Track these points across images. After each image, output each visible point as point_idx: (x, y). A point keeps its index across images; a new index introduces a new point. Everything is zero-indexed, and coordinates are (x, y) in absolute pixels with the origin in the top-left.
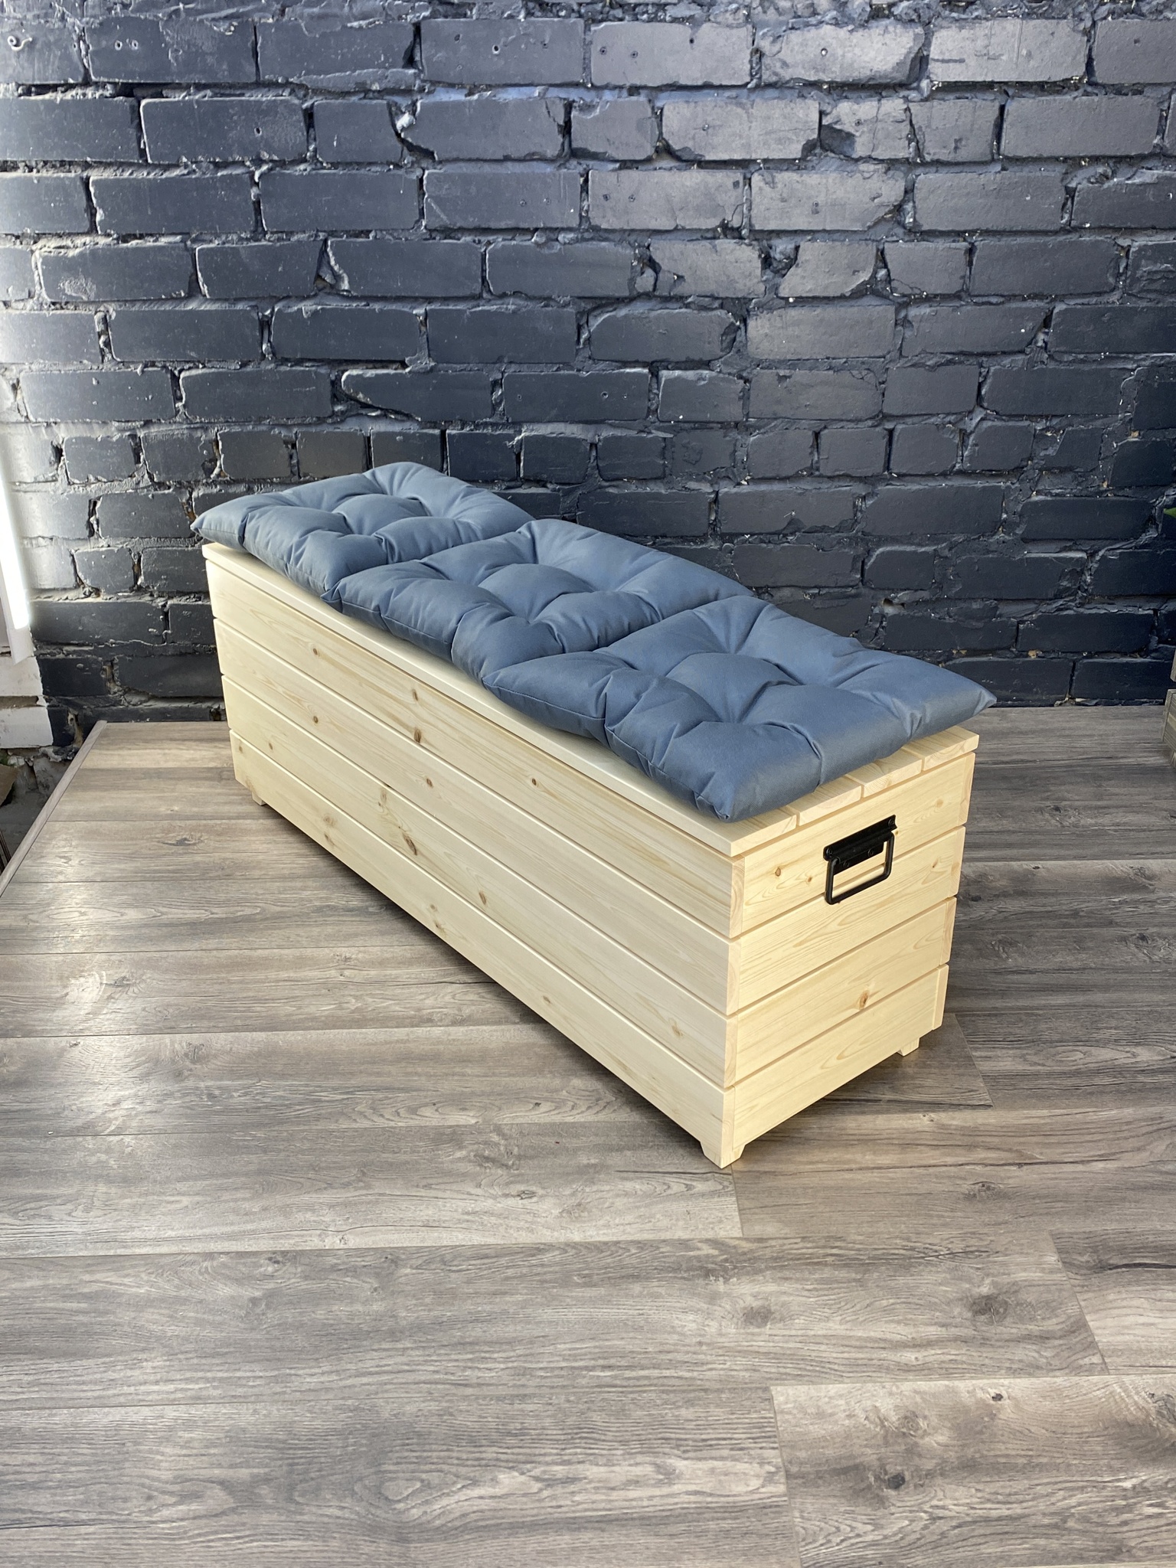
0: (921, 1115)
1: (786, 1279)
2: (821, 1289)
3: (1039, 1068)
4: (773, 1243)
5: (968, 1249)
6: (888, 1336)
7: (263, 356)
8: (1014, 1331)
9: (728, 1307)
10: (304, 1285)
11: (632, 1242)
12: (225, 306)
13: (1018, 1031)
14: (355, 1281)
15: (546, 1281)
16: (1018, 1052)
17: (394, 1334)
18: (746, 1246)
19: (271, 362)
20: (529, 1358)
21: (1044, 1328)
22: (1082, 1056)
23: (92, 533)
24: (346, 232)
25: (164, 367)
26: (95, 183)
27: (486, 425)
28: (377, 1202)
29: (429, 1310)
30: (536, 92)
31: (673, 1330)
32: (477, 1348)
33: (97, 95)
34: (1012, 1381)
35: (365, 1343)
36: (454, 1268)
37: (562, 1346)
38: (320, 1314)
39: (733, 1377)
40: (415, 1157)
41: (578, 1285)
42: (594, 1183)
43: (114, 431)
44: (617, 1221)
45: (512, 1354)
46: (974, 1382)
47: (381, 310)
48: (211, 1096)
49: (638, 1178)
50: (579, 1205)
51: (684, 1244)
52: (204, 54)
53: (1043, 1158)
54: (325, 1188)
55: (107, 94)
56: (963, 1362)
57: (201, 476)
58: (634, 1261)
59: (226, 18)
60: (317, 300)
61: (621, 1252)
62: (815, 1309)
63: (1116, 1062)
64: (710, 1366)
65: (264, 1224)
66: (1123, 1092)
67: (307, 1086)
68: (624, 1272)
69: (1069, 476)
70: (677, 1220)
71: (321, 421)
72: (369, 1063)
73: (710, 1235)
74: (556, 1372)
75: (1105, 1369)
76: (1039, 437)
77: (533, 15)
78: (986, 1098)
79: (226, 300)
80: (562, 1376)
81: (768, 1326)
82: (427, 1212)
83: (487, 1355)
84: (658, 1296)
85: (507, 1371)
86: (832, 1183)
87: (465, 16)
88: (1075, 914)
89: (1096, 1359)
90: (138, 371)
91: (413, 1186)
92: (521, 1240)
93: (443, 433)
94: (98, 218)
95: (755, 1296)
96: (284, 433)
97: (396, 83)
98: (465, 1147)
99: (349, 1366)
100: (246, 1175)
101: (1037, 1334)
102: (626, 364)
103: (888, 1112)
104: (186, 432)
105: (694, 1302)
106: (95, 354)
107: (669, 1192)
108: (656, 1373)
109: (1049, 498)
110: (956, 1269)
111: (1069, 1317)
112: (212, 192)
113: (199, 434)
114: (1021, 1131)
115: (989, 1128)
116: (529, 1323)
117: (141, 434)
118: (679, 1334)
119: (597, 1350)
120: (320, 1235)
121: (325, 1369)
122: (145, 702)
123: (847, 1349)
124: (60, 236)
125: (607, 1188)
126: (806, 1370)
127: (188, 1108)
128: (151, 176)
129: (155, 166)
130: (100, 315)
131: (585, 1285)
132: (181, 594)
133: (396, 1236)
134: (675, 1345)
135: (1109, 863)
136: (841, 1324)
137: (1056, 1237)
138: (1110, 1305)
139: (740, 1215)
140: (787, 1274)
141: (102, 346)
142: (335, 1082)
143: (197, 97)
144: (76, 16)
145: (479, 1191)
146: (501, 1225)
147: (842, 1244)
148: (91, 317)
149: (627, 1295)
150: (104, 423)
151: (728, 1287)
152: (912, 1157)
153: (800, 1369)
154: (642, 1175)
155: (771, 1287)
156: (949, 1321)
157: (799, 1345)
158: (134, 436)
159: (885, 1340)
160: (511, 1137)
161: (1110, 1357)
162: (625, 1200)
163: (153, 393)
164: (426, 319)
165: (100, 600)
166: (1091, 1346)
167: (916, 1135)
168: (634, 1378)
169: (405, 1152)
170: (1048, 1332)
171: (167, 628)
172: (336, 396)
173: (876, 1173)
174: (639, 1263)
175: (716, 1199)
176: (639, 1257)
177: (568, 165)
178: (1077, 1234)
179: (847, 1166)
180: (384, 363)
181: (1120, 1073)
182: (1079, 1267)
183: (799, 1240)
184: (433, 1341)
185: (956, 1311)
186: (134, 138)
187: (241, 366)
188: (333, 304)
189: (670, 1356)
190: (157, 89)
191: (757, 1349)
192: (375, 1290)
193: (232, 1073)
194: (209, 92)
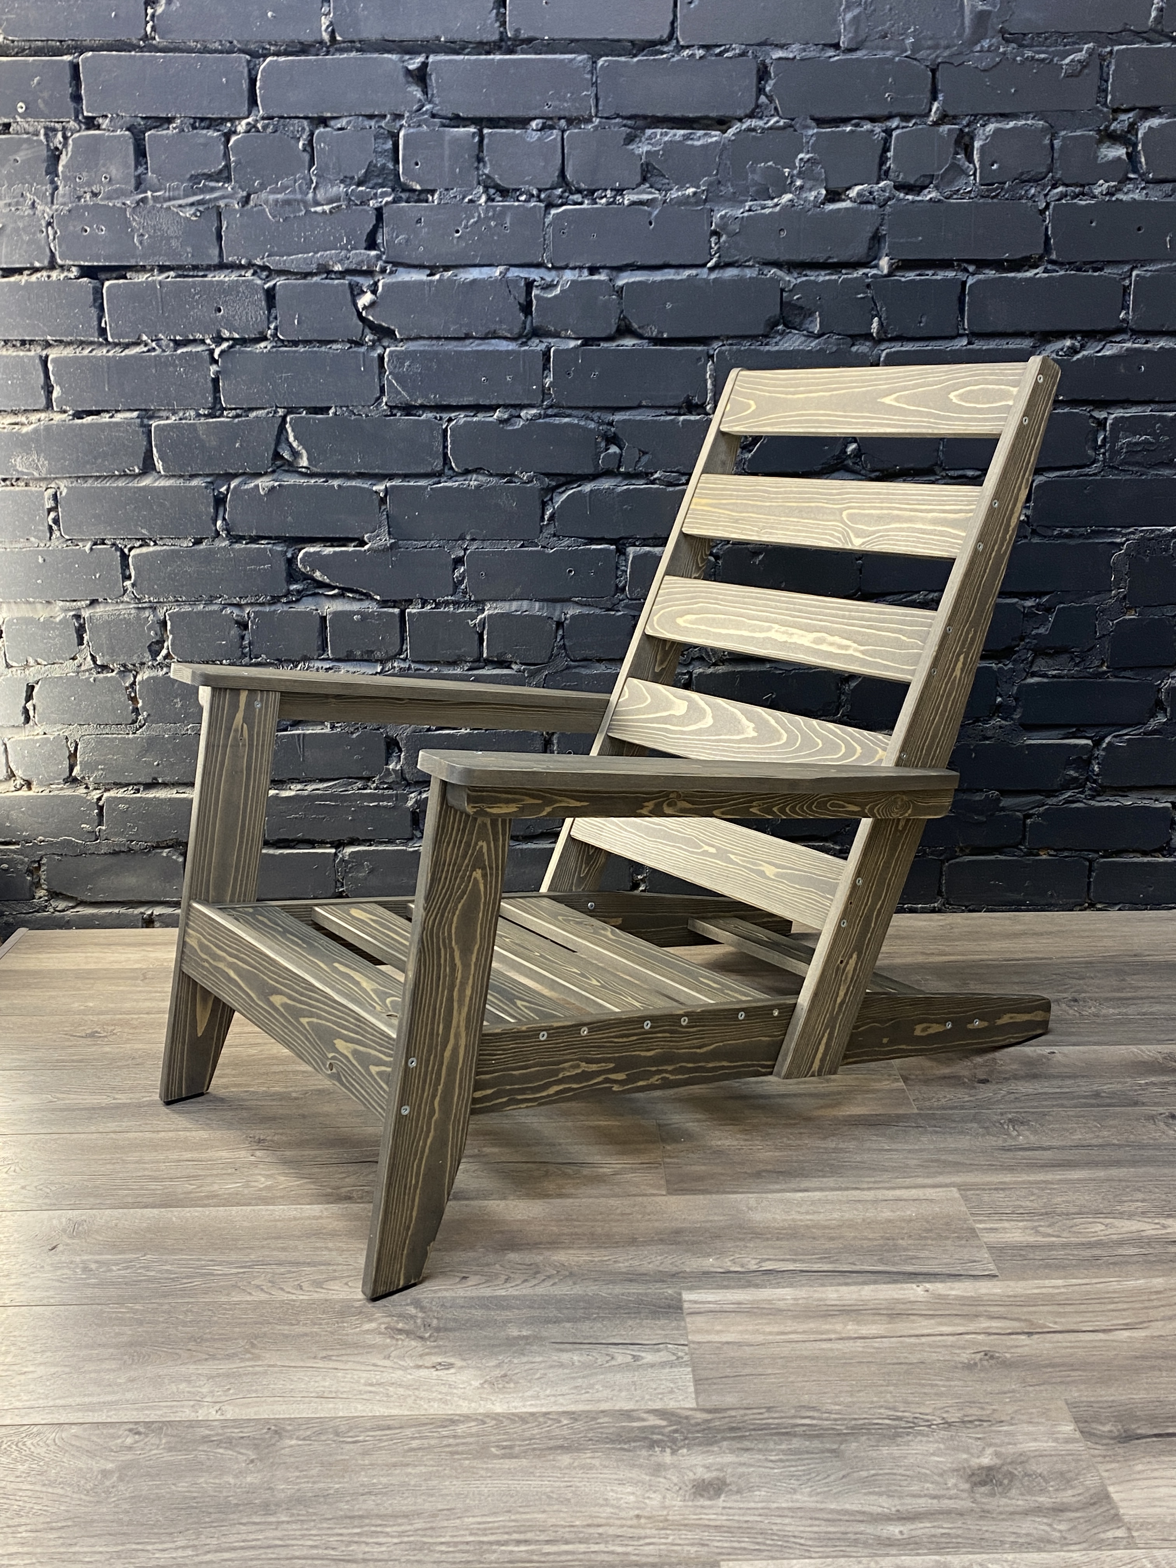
0: (914, 1286)
1: (747, 1450)
2: (787, 1460)
3: (1054, 1239)
4: (733, 1413)
5: (966, 1419)
6: (866, 1509)
7: (218, 534)
8: (1020, 1503)
9: (675, 1480)
10: (168, 1457)
11: (564, 1412)
12: (180, 482)
13: (1028, 1204)
14: (230, 1452)
15: (457, 1453)
16: (1029, 1224)
17: (267, 1508)
18: (701, 1416)
19: (224, 539)
20: (429, 1532)
21: (1058, 1500)
22: (1103, 1227)
23: (27, 719)
24: (305, 408)
25: (114, 544)
26: (54, 361)
27: (447, 603)
28: (265, 1373)
29: (314, 1483)
30: (497, 272)
31: (607, 1503)
32: (367, 1521)
33: (62, 277)
34: (1017, 1555)
35: (232, 1516)
36: (350, 1440)
37: (471, 1520)
38: (182, 1486)
39: (675, 1552)
40: (315, 1329)
41: (496, 1457)
42: (524, 1355)
43: (59, 612)
44: (548, 1392)
45: (409, 1528)
46: (971, 1557)
47: (339, 486)
48: (86, 1269)
49: (576, 1349)
50: (505, 1376)
51: (627, 1415)
52: (169, 238)
53: (1058, 1327)
54: (206, 1360)
55: (72, 276)
56: (958, 1536)
57: (148, 656)
58: (566, 1432)
59: (192, 204)
60: (275, 476)
61: (550, 1422)
62: (779, 1481)
63: (1143, 1234)
64: (648, 1541)
65: (129, 1395)
66: (1151, 1262)
67: (199, 1260)
68: (552, 1443)
69: (1065, 657)
70: (620, 1391)
71: (275, 600)
72: (275, 1238)
73: (658, 1405)
74: (461, 1547)
75: (1131, 1544)
76: (1029, 615)
77: (493, 200)
78: (992, 1268)
79: (181, 476)
80: (467, 1552)
81: (723, 1497)
82: (326, 1384)
83: (379, 1529)
84: (591, 1467)
85: (403, 1546)
86: (805, 1353)
87: (427, 201)
88: (1097, 1095)
89: (1120, 1533)
90: (87, 549)
91: (309, 1358)
92: (432, 1411)
93: (403, 613)
94: (55, 395)
95: (707, 1468)
96: (236, 612)
97: (358, 264)
98: (376, 1319)
99: (208, 1541)
100: (116, 1346)
101: (1047, 1505)
102: (592, 541)
103: (875, 1282)
104: (133, 611)
105: (634, 1474)
106: (43, 531)
107: (613, 1363)
108: (582, 1548)
109: (1045, 680)
110: (952, 1438)
111: (1088, 1489)
112: (171, 369)
113: (147, 613)
114: (1030, 1301)
115: (992, 1297)
116: (432, 1495)
117: (86, 614)
118: (612, 1506)
119: (513, 1524)
120: (193, 1406)
121: (179, 1544)
122: (73, 907)
123: (817, 1522)
124: (15, 413)
125: (539, 1359)
126: (765, 1544)
127: (58, 1281)
128: (111, 354)
129: (116, 345)
130: (51, 492)
131: (504, 1456)
132: (119, 785)
133: (284, 1407)
134: (608, 1518)
135: (1134, 1048)
136: (810, 1495)
137: (1072, 1405)
138: (1138, 1476)
139: (695, 1385)
140: (747, 1444)
141: (51, 523)
142: (233, 1257)
143: (160, 278)
144: (46, 204)
145: (387, 1363)
146: (410, 1396)
147: (816, 1414)
148: (42, 493)
149: (554, 1467)
150: (48, 602)
151: (675, 1458)
152: (902, 1327)
153: (758, 1543)
154: (582, 1346)
155: (730, 1458)
156: (942, 1492)
157: (759, 1519)
158: (78, 617)
159: (864, 1513)
160: (431, 1310)
161: (1137, 1530)
162: (560, 1371)
163: (100, 571)
164: (386, 496)
165: (31, 793)
166: (1116, 1519)
167: (909, 1306)
168: (555, 1553)
169: (306, 1324)
170: (1063, 1503)
171: (100, 823)
172: (293, 575)
173: (859, 1343)
174: (569, 1434)
175: (667, 1370)
176: (572, 1428)
177: (529, 343)
178: (1098, 1402)
179: (824, 1337)
180: (343, 541)
181: (1149, 1244)
182: (1101, 1437)
183: (764, 1410)
184: (315, 1514)
185: (951, 1482)
186: (95, 318)
187: (194, 544)
188: (291, 480)
189: (600, 1530)
190: (120, 271)
191: (707, 1522)
192: (252, 1461)
193: (114, 1247)
194: (172, 274)
